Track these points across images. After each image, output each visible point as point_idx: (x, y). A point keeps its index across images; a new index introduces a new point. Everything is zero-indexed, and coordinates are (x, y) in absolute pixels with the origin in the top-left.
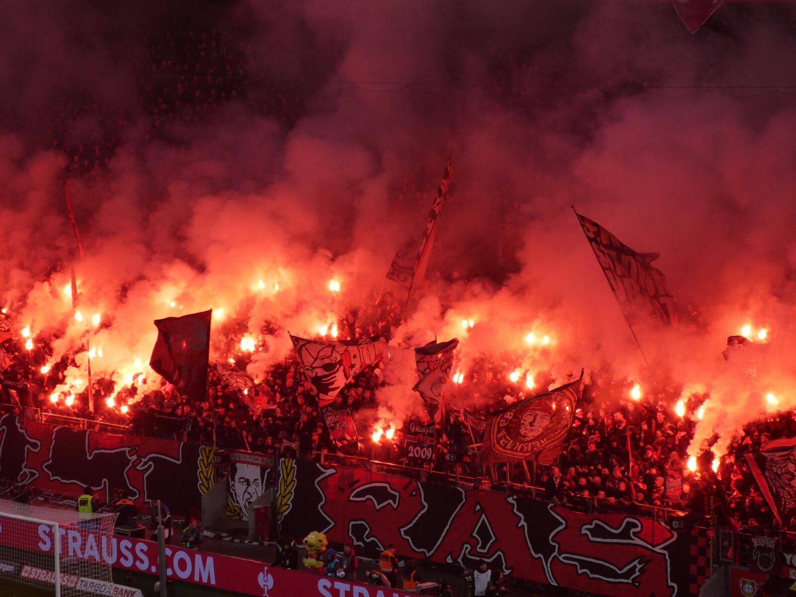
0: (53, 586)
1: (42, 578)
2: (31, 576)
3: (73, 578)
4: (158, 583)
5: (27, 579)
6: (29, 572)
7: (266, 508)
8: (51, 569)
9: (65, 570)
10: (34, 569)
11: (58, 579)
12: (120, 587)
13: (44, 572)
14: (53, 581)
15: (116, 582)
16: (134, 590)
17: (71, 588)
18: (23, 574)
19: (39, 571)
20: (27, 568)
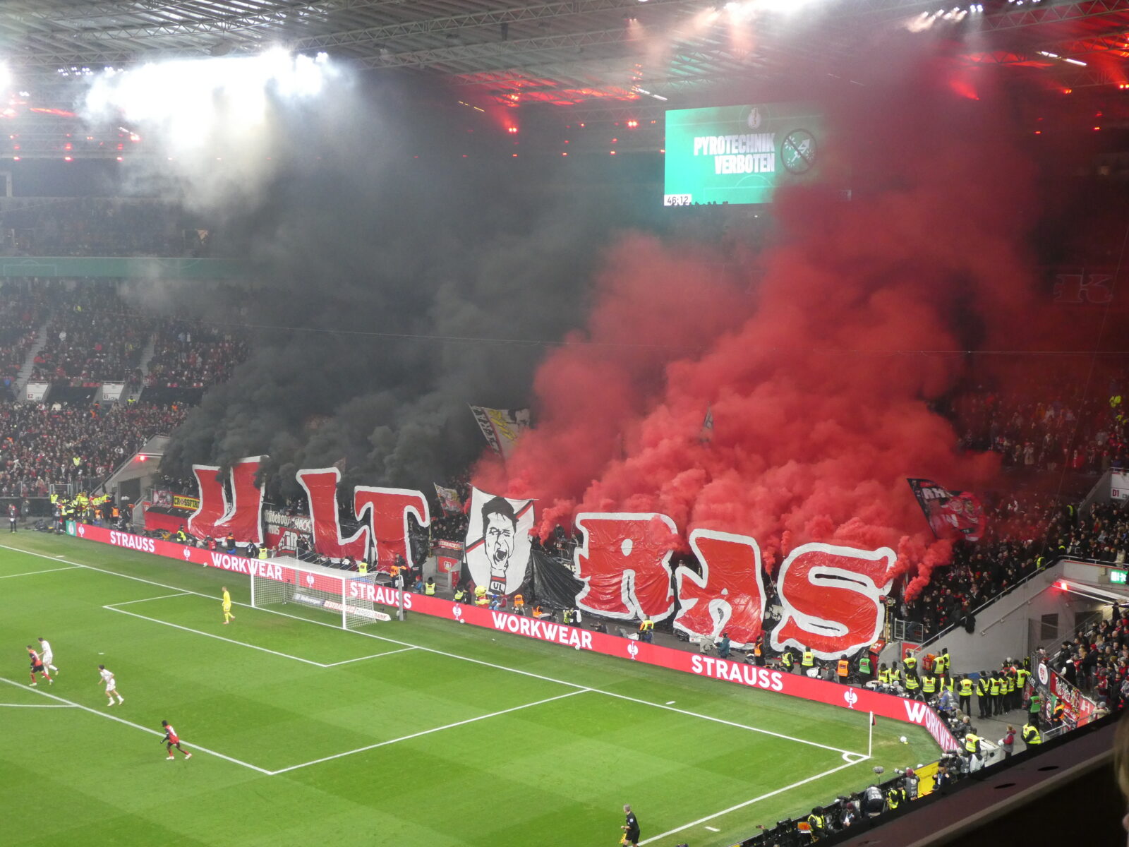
0: (341, 612)
1: (336, 608)
2: (330, 607)
3: (353, 608)
4: (398, 612)
5: (328, 608)
6: (329, 604)
7: (458, 572)
8: (340, 602)
9: (348, 603)
10: (332, 603)
11: (344, 608)
12: (377, 612)
13: (337, 604)
14: (341, 609)
15: (375, 610)
16: (386, 615)
17: (351, 614)
18: (325, 605)
19: (334, 603)
20: (327, 602)
